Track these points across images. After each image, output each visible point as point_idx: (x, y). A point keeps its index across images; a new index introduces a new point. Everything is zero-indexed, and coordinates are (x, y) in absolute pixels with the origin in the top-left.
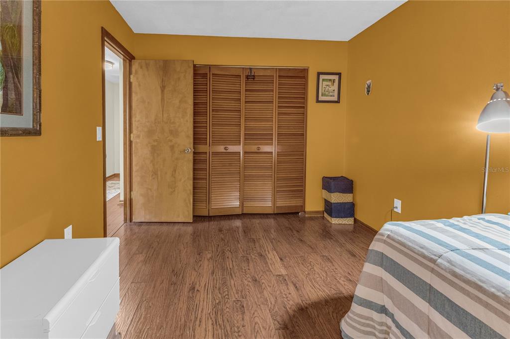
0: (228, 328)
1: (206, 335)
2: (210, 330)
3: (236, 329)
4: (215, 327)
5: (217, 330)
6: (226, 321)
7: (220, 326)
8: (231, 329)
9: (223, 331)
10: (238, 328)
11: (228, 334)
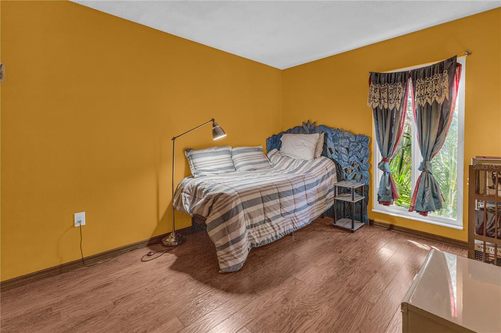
0: (286, 320)
1: (308, 328)
2: (301, 329)
3: (282, 315)
4: (295, 328)
5: (296, 325)
6: (283, 326)
7: (291, 326)
8: (285, 318)
9: (293, 321)
10: (279, 315)
11: (291, 317)
